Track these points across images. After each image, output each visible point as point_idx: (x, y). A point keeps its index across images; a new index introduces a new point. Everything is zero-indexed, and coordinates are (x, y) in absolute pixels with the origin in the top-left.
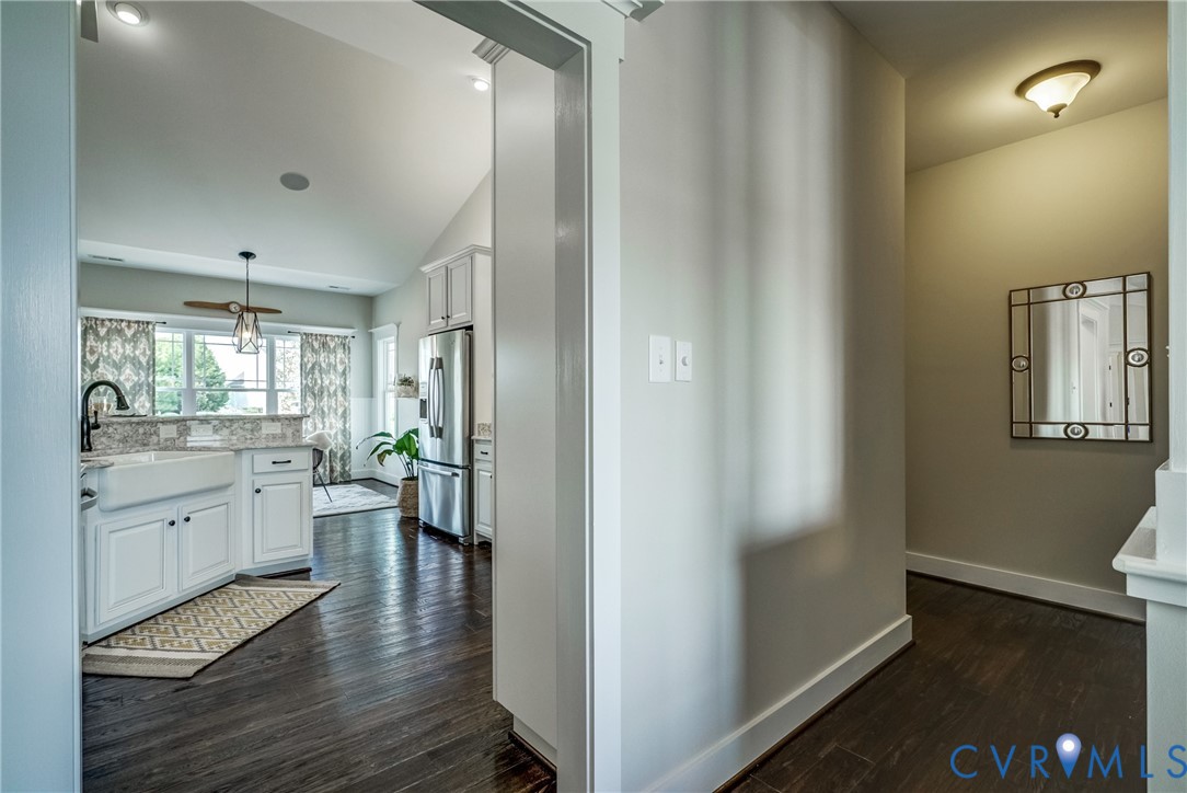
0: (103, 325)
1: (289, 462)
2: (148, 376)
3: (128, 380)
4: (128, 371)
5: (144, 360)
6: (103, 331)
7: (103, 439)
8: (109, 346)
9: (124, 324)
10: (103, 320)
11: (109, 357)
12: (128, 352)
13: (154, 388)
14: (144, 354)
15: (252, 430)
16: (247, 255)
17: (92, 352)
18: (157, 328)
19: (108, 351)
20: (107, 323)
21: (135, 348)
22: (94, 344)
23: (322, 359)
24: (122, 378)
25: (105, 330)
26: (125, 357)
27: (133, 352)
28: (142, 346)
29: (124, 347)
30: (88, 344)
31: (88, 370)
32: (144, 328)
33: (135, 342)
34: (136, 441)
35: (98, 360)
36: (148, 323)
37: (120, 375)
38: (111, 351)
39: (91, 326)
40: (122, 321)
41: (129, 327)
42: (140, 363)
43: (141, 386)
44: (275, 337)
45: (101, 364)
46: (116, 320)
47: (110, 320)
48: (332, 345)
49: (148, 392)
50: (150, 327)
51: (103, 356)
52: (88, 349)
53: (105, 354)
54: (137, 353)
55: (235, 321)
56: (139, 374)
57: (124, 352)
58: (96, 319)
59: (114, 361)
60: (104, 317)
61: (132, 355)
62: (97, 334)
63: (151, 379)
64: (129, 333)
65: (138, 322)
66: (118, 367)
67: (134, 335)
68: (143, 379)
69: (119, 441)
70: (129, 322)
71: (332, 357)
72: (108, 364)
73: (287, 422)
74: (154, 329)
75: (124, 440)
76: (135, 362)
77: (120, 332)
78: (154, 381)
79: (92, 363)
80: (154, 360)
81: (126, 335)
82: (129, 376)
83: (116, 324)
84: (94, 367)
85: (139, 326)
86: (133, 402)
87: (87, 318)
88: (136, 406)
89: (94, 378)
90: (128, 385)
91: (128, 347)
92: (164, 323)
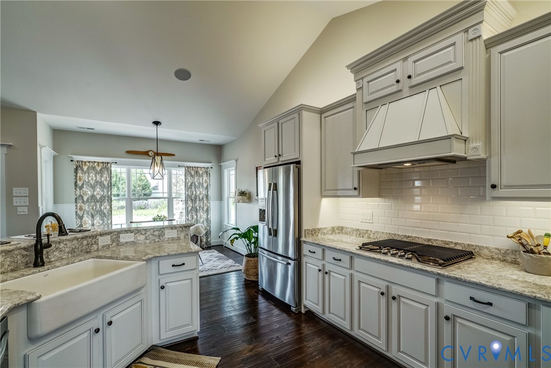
0: (85, 164)
1: (184, 264)
2: (108, 192)
3: (98, 194)
4: (98, 189)
5: (106, 183)
6: (85, 168)
7: (56, 253)
8: (88, 176)
9: (96, 164)
10: (85, 162)
11: (89, 181)
12: (98, 179)
13: (111, 198)
14: (106, 180)
15: (159, 236)
16: (157, 123)
17: (80, 180)
18: (112, 165)
19: (88, 178)
20: (87, 163)
21: (101, 177)
22: (81, 175)
23: (196, 180)
24: (95, 193)
25: (87, 167)
26: (96, 182)
27: (101, 179)
28: (105, 176)
29: (96, 176)
30: (78, 175)
31: (78, 189)
32: (106, 167)
33: (102, 174)
34: (82, 251)
35: (83, 184)
36: (108, 163)
37: (94, 191)
38: (90, 179)
39: (80, 165)
40: (95, 162)
41: (98, 165)
42: (104, 185)
43: (104, 197)
44: (172, 169)
45: (85, 186)
46: (92, 162)
47: (89, 162)
48: (201, 172)
49: (108, 200)
50: (109, 165)
51: (86, 181)
52: (78, 178)
53: (87, 180)
54: (103, 179)
55: (151, 161)
56: (104, 191)
57: (96, 179)
58: (82, 162)
59: (91, 184)
60: (86, 161)
61: (100, 181)
62: (83, 170)
63: (109, 193)
64: (98, 169)
65: (103, 163)
66: (93, 187)
67: (101, 170)
68: (105, 193)
69: (68, 252)
70: (98, 163)
71: (201, 179)
72: (88, 186)
73: (181, 229)
74: (111, 166)
75: (72, 251)
76: (101, 184)
77: (94, 168)
78: (111, 194)
79: (80, 185)
80: (111, 183)
81: (97, 170)
82: (98, 192)
83: (92, 164)
84: (81, 188)
85: (103, 165)
86: (101, 206)
87: (77, 161)
88: (102, 208)
89: (81, 193)
90: (98, 197)
91: (98, 176)
92: (116, 163)
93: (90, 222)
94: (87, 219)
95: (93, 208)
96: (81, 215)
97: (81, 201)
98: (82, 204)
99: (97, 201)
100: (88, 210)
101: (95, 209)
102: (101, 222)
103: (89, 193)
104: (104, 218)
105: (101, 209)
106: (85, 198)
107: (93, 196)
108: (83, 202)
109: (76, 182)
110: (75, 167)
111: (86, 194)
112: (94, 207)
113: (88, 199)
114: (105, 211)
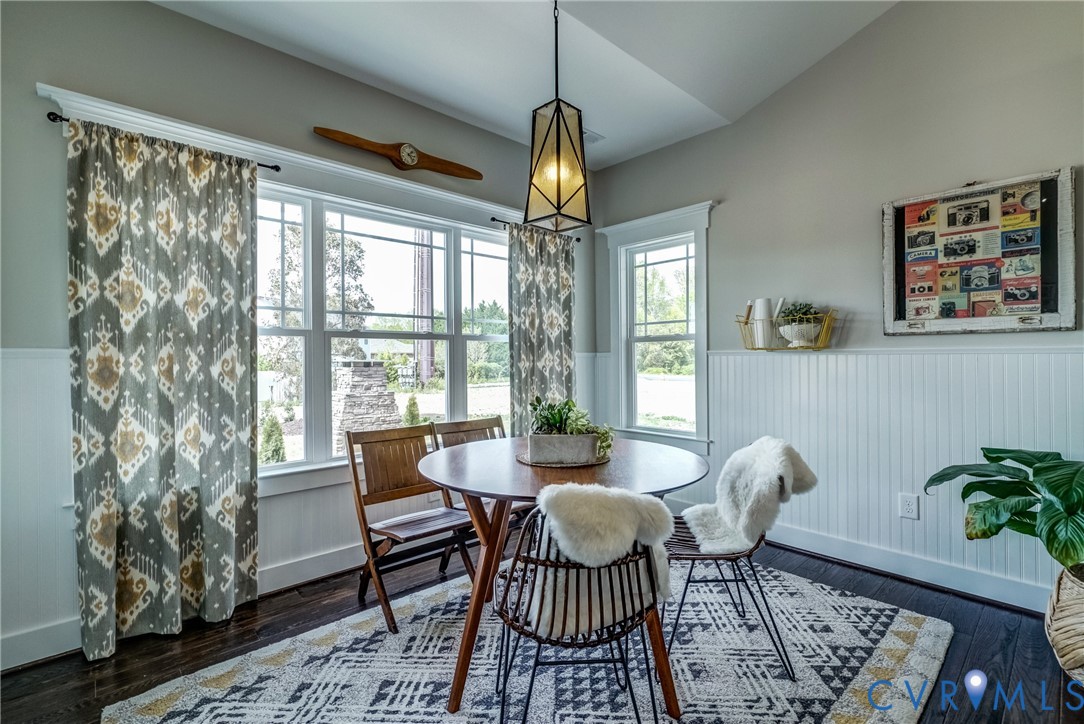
0: (131, 153)
2: (240, 296)
3: (193, 304)
4: (193, 282)
5: (229, 255)
6: (130, 169)
8: (146, 212)
9: (183, 158)
10: (131, 139)
11: (146, 239)
12: (192, 232)
13: (254, 325)
14: (232, 237)
17: (103, 223)
19: (143, 223)
20: (143, 148)
21: (211, 222)
22: (107, 200)
23: (539, 278)
24: (180, 299)
25: (137, 165)
26: (183, 239)
27: (207, 232)
28: (227, 219)
29: (184, 218)
30: (92, 197)
31: (91, 272)
32: (233, 179)
33: (212, 209)
35: (118, 246)
36: (241, 163)
37: (174, 290)
38: (152, 225)
39: (99, 147)
40: (180, 147)
41: (197, 167)
42: (223, 260)
43: (225, 320)
45: (126, 259)
46: (166, 145)
47: (151, 142)
48: (552, 251)
49: (239, 337)
50: (246, 173)
51: (131, 237)
52: (91, 212)
53: (138, 232)
54: (216, 235)
56: (222, 290)
57: (185, 231)
58: (113, 132)
59: (159, 251)
60: (135, 130)
61: (204, 239)
62: (116, 176)
63: (246, 305)
64: (197, 183)
65: (216, 157)
66: (171, 267)
67: (209, 189)
68: (231, 302)
70: (197, 153)
71: (552, 274)
72: (145, 259)
74: (253, 180)
76: (210, 258)
77: (175, 176)
78: (253, 307)
79: (102, 252)
80: (253, 257)
81: (189, 189)
82: (193, 295)
83: (164, 153)
84: (109, 264)
85: (220, 168)
86: (207, 360)
87: (88, 126)
88: (215, 370)
89: (110, 296)
90: (195, 319)
91: (192, 219)
92: (277, 168)
93: (152, 441)
94: (135, 426)
95: (169, 372)
96: (107, 407)
97: (105, 335)
98: (113, 351)
99: (189, 340)
100: (141, 379)
101: (182, 372)
102: (208, 439)
103: (150, 296)
104: (225, 418)
105: (208, 375)
106: (129, 321)
107: (168, 315)
108: (118, 340)
109: (77, 238)
110: (72, 154)
111: (134, 300)
112: (176, 368)
113: (141, 327)
114: (230, 387)
